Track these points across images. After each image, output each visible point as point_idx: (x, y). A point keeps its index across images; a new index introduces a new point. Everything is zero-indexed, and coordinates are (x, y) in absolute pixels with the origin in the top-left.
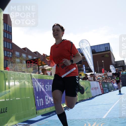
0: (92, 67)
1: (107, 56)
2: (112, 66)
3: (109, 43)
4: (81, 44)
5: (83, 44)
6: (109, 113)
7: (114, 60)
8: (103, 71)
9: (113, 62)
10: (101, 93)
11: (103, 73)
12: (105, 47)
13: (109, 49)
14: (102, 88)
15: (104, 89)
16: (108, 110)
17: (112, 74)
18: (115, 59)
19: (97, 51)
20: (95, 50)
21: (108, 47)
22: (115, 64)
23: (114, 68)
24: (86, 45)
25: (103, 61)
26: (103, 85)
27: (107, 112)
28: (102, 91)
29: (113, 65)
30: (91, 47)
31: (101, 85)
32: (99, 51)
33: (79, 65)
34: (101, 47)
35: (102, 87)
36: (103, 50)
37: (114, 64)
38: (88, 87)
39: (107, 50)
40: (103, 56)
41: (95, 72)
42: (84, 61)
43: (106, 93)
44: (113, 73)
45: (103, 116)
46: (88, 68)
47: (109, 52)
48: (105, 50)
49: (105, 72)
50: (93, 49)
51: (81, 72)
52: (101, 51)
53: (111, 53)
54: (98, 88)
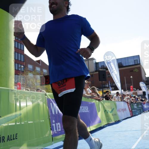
0: (119, 85)
1: (137, 71)
2: (142, 83)
3: (139, 56)
4: (106, 57)
5: (108, 56)
6: (139, 143)
7: (145, 76)
8: (131, 88)
9: (144, 78)
10: (130, 116)
11: (132, 90)
12: (134, 61)
13: (139, 63)
14: (131, 110)
15: (133, 111)
16: (138, 138)
17: (142, 93)
18: (145, 74)
19: (124, 65)
20: (122, 63)
21: (137, 60)
22: (147, 80)
23: (145, 85)
24: (111, 58)
25: (131, 77)
26: (132, 106)
27: (137, 141)
28: (131, 113)
29: (143, 81)
30: (118, 60)
31: (130, 106)
32: (127, 65)
33: (103, 82)
34: (130, 60)
35: (130, 108)
36: (131, 64)
37: (145, 80)
38: (114, 109)
39: (136, 63)
40: (132, 71)
41: (123, 90)
42: (108, 77)
43: (135, 116)
44: (144, 91)
45: (132, 146)
46: (114, 84)
47: (139, 66)
48: (134, 64)
49: (134, 90)
51: (105, 90)
52: (129, 65)
53: (141, 67)
54: (125, 109)
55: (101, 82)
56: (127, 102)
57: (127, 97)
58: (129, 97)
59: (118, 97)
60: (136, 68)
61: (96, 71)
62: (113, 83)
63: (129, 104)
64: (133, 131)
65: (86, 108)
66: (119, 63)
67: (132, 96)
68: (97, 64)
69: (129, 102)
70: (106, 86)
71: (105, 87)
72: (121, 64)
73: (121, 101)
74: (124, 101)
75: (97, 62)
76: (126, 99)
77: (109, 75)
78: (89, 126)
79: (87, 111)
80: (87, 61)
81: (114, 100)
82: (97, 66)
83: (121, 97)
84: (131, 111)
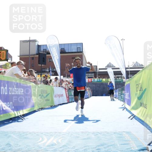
0: (58, 70)
3: (82, 43)
8: (71, 75)
10: (67, 102)
11: (71, 77)
12: (77, 48)
13: (81, 51)
14: (68, 96)
15: (70, 97)
19: (67, 51)
21: (80, 48)
25: (72, 64)
26: (69, 93)
28: (68, 99)
30: (60, 45)
31: (67, 92)
32: (69, 51)
33: (42, 65)
35: (67, 94)
36: (74, 51)
38: (49, 94)
39: (79, 51)
40: (73, 58)
41: (62, 77)
42: (50, 62)
43: (71, 102)
46: (54, 70)
47: (81, 54)
48: (76, 51)
50: (63, 47)
51: (44, 74)
52: (72, 51)
53: (83, 55)
54: (62, 95)
55: (40, 65)
56: (65, 88)
57: (65, 83)
58: (67, 83)
59: (56, 82)
60: (78, 55)
61: (37, 54)
62: (53, 68)
63: (67, 90)
64: (67, 116)
65: (22, 90)
66: (62, 48)
67: (71, 83)
68: (39, 46)
69: (66, 88)
70: (46, 70)
71: (45, 72)
72: (64, 50)
73: (59, 86)
74: (62, 87)
75: (39, 45)
76: (65, 85)
77: (50, 60)
78: (23, 110)
79: (21, 94)
80: (29, 42)
81: (52, 85)
82: (39, 49)
83: (59, 83)
84: (68, 98)
